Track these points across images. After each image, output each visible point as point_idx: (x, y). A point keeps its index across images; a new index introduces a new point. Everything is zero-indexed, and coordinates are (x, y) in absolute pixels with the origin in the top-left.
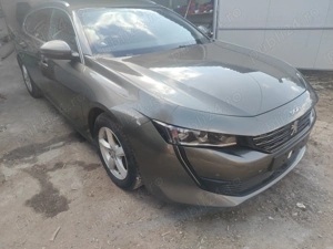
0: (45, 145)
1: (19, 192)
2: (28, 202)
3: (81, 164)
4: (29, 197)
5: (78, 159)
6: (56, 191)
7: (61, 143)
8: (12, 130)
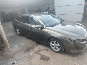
0: (33, 47)
1: (37, 58)
2: (40, 59)
3: (44, 49)
4: (40, 58)
5: (43, 48)
6: (44, 56)
7: (36, 46)
8: (22, 45)
